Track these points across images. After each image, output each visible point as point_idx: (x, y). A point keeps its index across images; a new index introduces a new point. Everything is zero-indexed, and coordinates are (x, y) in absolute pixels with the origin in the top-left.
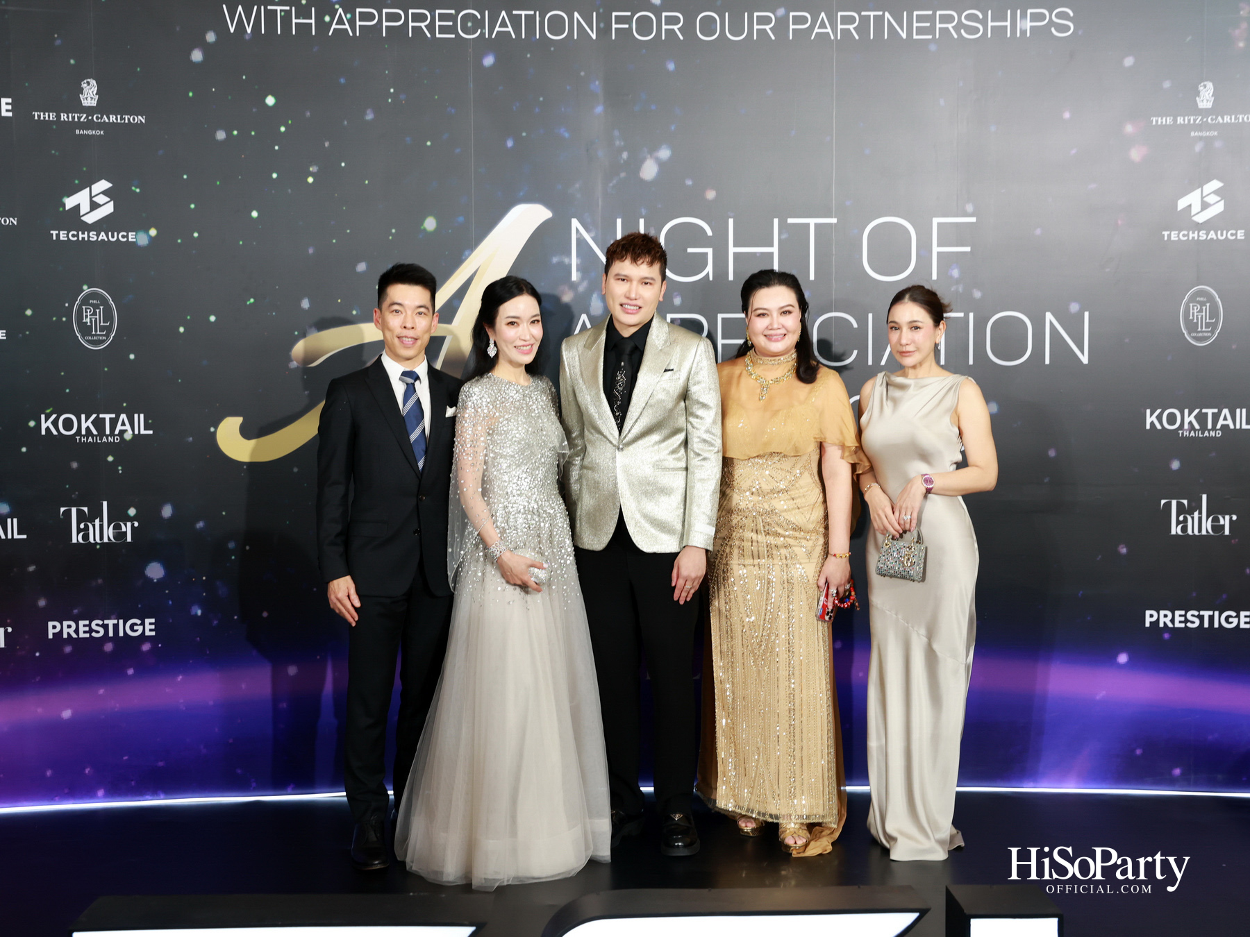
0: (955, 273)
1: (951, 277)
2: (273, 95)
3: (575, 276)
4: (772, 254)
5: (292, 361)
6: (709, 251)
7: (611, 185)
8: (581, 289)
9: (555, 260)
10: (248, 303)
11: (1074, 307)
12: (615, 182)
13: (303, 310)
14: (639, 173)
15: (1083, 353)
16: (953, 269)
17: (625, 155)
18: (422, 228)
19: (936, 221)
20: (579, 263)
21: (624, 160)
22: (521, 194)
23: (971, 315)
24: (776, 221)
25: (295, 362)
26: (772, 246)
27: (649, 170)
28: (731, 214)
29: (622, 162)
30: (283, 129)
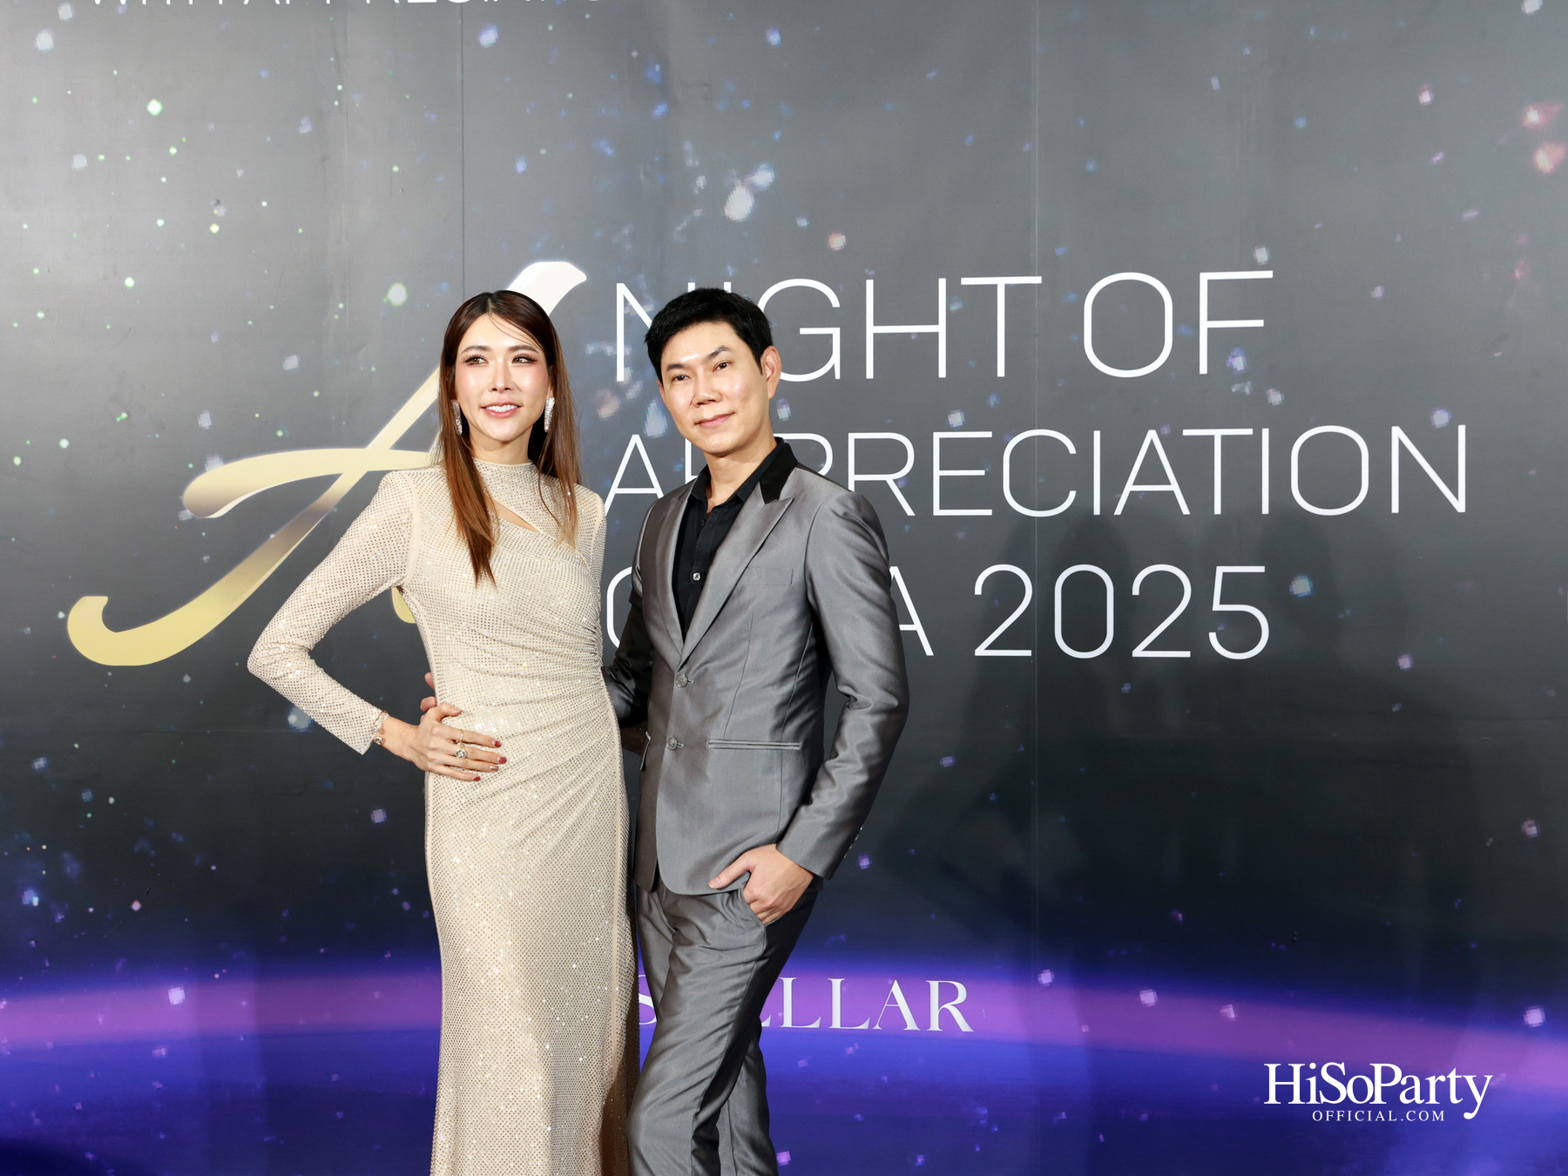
0: (1239, 363)
1: (1232, 369)
2: (158, 100)
3: (621, 375)
4: (936, 335)
5: (184, 509)
6: (835, 332)
7: (679, 228)
8: (632, 394)
9: (591, 349)
10: (118, 419)
11: (1441, 418)
12: (685, 224)
13: (202, 429)
14: (723, 210)
15: (1456, 495)
16: (1234, 357)
17: (701, 181)
18: (385, 300)
19: (1205, 278)
20: (628, 353)
21: (699, 188)
22: (539, 245)
23: (1265, 432)
24: (942, 283)
25: (188, 511)
26: (936, 322)
27: (740, 205)
28: (871, 273)
29: (697, 192)
30: (173, 151)
